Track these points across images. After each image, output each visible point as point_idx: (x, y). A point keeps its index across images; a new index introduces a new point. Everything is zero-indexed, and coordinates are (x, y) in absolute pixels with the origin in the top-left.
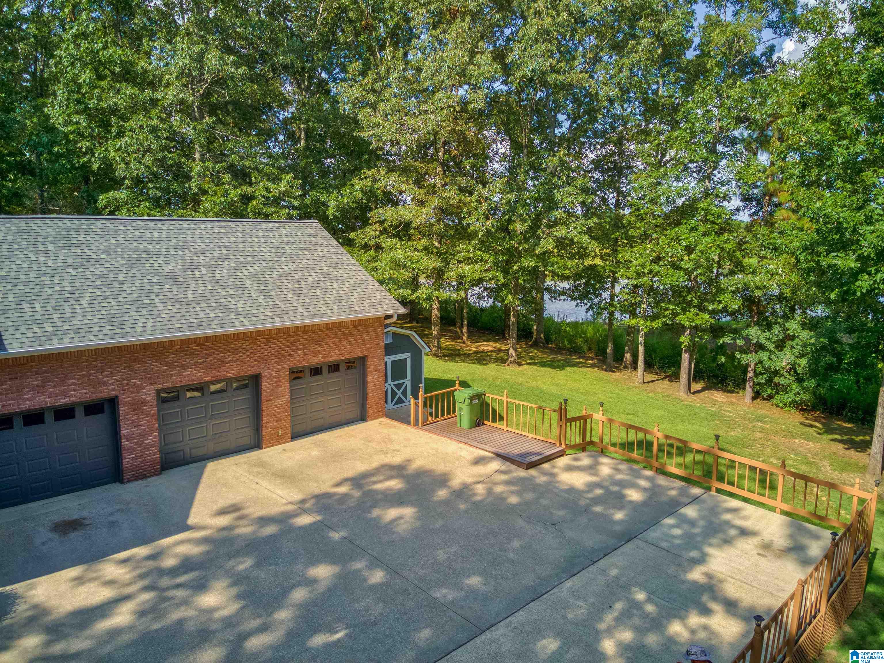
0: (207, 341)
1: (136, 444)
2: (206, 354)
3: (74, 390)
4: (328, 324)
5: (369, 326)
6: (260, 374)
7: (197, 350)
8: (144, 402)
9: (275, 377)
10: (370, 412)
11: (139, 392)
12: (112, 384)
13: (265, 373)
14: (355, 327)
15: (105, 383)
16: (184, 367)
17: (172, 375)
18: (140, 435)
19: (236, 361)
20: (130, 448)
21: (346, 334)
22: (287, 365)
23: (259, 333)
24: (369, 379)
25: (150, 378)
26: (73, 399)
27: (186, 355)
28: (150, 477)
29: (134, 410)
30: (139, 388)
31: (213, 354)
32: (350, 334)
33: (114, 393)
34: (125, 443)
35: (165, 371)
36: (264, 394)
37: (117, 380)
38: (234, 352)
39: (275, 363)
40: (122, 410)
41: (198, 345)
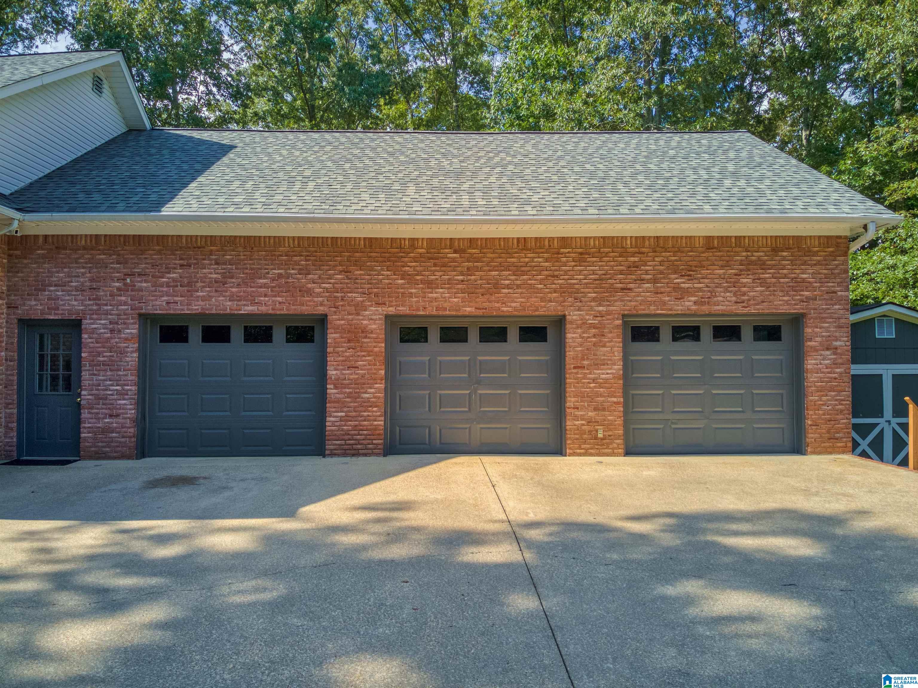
0: (470, 247)
1: (349, 395)
2: (468, 269)
3: (266, 296)
4: (709, 239)
5: (809, 252)
6: (564, 316)
7: (454, 260)
8: (364, 331)
9: (594, 326)
10: (811, 436)
11: (358, 314)
12: (319, 295)
13: (573, 316)
14: (775, 250)
15: (309, 292)
16: (430, 285)
17: (411, 295)
18: (356, 382)
19: (518, 287)
20: (338, 401)
21: (751, 263)
22: (617, 307)
23: (565, 241)
24: (810, 363)
25: (376, 295)
26: (263, 309)
27: (435, 265)
28: (365, 455)
29: (349, 341)
30: (359, 308)
31: (480, 269)
32: (763, 266)
33: (321, 310)
34: (331, 390)
35: (402, 286)
36: (570, 354)
37: (327, 290)
38: (518, 271)
39: (594, 299)
40: (332, 337)
41: (455, 252)
